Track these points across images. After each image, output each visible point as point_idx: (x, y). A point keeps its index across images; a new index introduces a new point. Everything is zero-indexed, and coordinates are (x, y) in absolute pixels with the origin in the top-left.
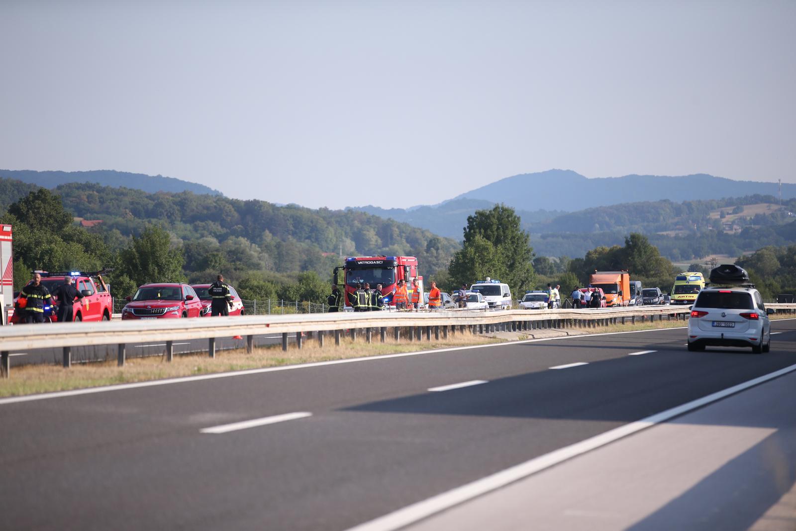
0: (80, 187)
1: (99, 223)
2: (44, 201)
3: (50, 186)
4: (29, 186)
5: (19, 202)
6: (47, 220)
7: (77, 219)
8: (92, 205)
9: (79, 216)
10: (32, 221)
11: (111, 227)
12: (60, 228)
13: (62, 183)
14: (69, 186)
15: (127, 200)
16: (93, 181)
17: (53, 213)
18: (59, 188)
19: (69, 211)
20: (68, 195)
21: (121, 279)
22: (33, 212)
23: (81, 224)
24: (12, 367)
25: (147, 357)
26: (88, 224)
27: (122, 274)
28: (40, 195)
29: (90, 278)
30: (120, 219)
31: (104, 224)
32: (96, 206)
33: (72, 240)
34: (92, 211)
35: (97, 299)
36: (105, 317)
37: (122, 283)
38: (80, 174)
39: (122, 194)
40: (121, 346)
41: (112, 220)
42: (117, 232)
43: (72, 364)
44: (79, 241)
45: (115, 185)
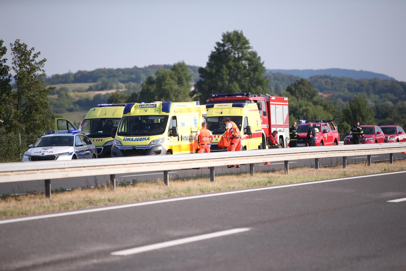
0: (321, 77)
1: (331, 96)
2: (303, 85)
3: (306, 77)
4: (296, 77)
5: (291, 85)
6: (305, 95)
7: (320, 94)
8: (327, 87)
9: (321, 92)
10: (298, 95)
11: (337, 97)
12: (312, 98)
13: (312, 75)
14: (316, 77)
15: (345, 83)
16: (327, 74)
17: (308, 91)
18: (311, 78)
19: (316, 89)
20: (315, 81)
21: (343, 123)
22: (298, 90)
23: (322, 96)
24: (290, 169)
25: (358, 163)
26: (325, 96)
27: (343, 121)
28: (302, 82)
29: (327, 123)
30: (341, 93)
31: (334, 96)
32: (329, 87)
33: (318, 104)
34: (327, 89)
35: (331, 134)
36: (335, 143)
37: (343, 126)
38: (321, 70)
39: (343, 80)
40: (344, 158)
41: (337, 93)
42: (340, 100)
43: (320, 167)
44: (321, 105)
45: (339, 76)
